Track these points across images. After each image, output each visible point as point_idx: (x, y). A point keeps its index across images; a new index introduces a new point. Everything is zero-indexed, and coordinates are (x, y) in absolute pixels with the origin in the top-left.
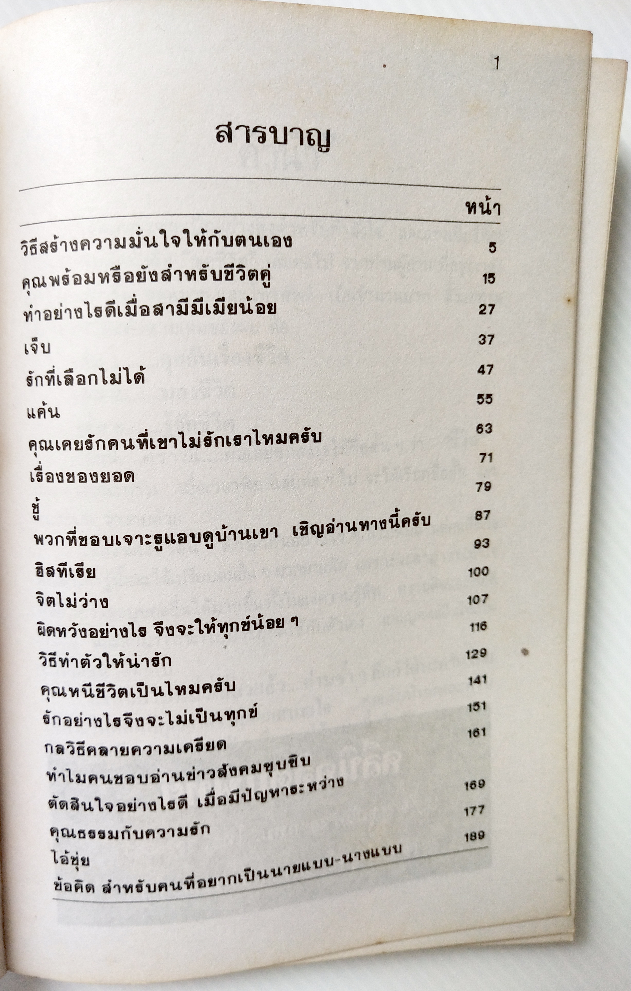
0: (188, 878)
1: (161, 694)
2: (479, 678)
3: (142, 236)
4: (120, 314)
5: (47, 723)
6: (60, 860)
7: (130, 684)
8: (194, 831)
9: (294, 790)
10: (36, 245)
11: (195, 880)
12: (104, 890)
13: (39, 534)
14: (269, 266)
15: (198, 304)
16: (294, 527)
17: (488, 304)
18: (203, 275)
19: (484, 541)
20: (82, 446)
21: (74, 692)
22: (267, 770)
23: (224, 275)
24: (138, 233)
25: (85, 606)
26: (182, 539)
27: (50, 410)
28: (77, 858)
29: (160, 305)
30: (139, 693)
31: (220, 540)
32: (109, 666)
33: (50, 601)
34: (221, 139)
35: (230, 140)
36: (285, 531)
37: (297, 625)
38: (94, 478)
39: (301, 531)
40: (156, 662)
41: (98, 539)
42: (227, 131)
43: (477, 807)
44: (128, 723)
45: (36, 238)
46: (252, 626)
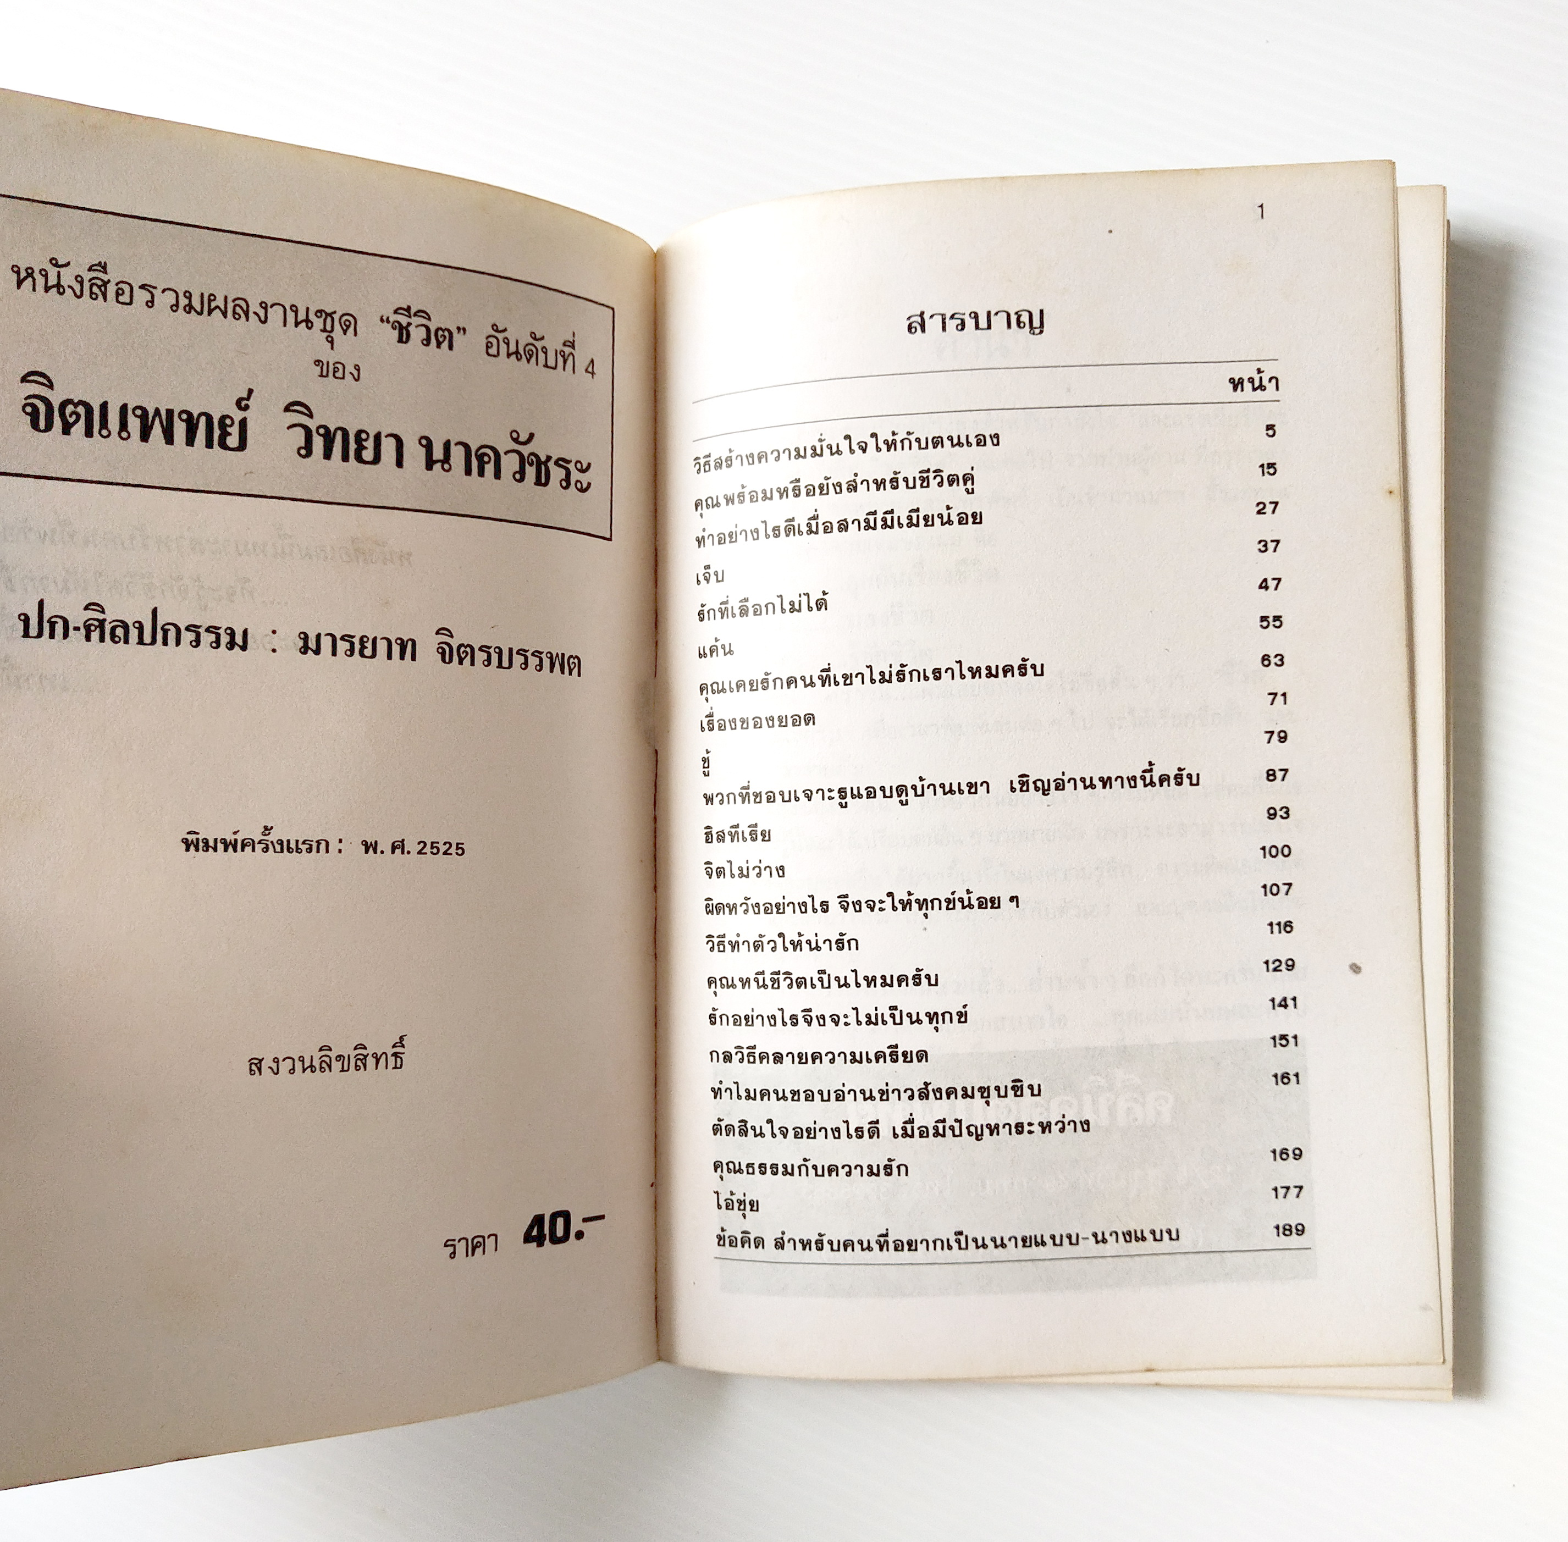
0: (880, 1236)
1: (846, 985)
2: (1285, 999)
3: (825, 444)
4: (800, 533)
5: (713, 1023)
6: (723, 1204)
7: (810, 973)
8: (888, 1170)
9: (1019, 1128)
10: (709, 461)
11: (890, 1239)
12: (776, 1245)
13: (709, 794)
14: (972, 468)
15: (889, 517)
16: (1012, 782)
17: (1269, 501)
18: (894, 483)
19: (1281, 809)
20: (757, 686)
21: (745, 982)
22: (982, 1097)
23: (918, 482)
24: (821, 440)
25: (759, 875)
26: (871, 794)
27: (723, 647)
28: (744, 1200)
29: (845, 520)
30: (820, 983)
31: (916, 795)
32: (785, 949)
33: (720, 872)
34: (913, 330)
35: (923, 330)
36: (1000, 787)
37: (1018, 906)
38: (770, 723)
39: (1020, 786)
40: (840, 944)
41: (774, 794)
42: (920, 321)
43: (1291, 1186)
44: (808, 1022)
45: (710, 454)
46: (958, 905)
